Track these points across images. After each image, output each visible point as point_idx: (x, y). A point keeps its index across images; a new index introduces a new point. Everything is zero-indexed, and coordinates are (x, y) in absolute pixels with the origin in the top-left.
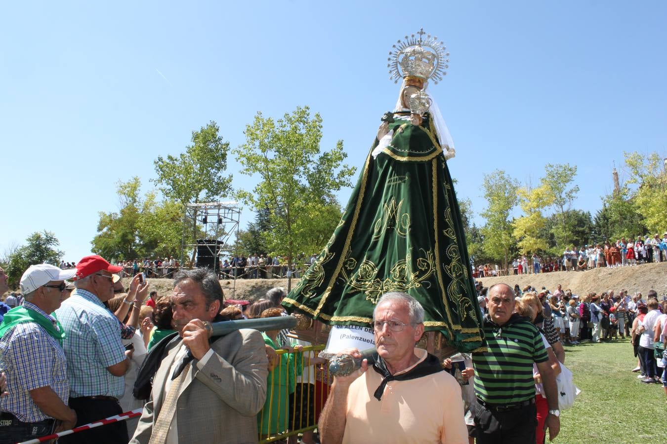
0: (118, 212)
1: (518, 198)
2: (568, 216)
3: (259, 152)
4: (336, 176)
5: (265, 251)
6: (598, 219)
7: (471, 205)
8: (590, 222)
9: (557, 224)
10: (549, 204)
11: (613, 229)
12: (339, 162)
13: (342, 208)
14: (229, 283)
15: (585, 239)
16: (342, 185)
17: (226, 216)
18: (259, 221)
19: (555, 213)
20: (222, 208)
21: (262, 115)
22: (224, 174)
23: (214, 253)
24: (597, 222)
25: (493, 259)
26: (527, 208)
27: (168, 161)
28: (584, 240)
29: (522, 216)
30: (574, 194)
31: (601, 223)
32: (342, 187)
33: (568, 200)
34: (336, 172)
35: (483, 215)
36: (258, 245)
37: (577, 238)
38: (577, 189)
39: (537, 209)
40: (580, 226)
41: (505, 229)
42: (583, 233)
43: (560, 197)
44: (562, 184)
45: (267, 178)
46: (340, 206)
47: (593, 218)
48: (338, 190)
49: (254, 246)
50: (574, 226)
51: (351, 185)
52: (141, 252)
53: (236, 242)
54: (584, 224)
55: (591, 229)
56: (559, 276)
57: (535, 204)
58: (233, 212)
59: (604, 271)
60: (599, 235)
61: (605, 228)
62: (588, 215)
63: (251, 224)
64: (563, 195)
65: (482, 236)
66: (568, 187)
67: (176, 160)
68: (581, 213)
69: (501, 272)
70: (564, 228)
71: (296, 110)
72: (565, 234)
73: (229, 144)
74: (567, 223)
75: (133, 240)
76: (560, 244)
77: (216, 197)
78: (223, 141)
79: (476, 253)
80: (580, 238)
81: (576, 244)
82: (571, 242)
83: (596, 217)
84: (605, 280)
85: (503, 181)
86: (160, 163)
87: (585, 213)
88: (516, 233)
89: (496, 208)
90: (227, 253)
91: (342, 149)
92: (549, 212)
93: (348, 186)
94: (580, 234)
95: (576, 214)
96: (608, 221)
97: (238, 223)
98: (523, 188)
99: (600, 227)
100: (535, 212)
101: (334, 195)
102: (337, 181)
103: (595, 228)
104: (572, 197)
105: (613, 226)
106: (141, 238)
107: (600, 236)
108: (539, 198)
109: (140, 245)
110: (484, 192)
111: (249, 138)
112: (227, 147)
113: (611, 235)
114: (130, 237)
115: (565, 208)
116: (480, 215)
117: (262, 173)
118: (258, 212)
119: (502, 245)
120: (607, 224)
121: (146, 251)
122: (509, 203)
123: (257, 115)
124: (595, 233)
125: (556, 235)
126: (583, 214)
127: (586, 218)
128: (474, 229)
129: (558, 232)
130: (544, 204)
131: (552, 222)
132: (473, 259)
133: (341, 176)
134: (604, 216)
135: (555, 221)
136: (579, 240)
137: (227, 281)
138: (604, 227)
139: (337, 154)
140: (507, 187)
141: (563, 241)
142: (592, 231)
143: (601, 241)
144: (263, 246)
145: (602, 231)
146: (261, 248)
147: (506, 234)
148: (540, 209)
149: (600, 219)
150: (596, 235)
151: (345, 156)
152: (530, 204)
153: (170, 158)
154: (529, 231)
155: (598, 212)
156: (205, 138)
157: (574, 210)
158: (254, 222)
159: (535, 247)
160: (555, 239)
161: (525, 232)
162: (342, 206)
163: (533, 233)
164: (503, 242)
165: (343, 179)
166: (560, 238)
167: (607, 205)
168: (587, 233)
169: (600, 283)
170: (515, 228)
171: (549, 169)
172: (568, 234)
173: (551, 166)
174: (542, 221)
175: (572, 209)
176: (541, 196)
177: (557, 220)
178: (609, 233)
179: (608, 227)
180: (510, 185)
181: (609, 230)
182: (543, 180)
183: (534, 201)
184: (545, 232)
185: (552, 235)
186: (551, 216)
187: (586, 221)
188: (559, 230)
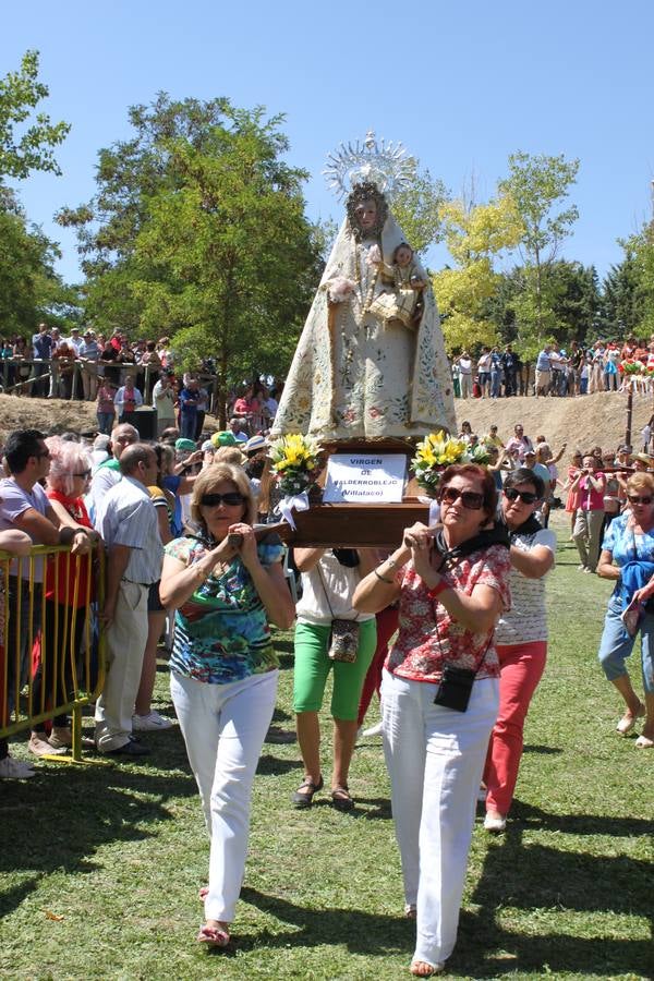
1: (444, 223)
2: (548, 272)
4: (17, 141)
6: (611, 285)
8: (595, 289)
9: (522, 290)
10: (510, 244)
11: (642, 308)
12: (26, 107)
13: (30, 224)
15: (580, 326)
16: (32, 165)
19: (520, 265)
24: (609, 291)
26: (461, 249)
28: (576, 330)
29: (448, 268)
30: (565, 226)
31: (617, 293)
32: (31, 171)
33: (553, 238)
34: (19, 131)
37: (563, 325)
38: (571, 216)
39: (483, 254)
40: (572, 298)
42: (577, 313)
43: (537, 228)
44: (541, 201)
46: (24, 217)
47: (601, 281)
48: (23, 176)
50: (560, 297)
51: (56, 167)
54: (581, 294)
55: (594, 305)
56: (520, 406)
57: (479, 240)
59: (617, 401)
60: (611, 320)
61: (625, 307)
62: (592, 273)
64: (543, 226)
66: (556, 209)
68: (576, 269)
70: (538, 299)
72: (538, 314)
74: (546, 290)
76: (526, 335)
80: (569, 326)
81: (561, 337)
82: (549, 332)
83: (607, 279)
84: (618, 420)
87: (585, 269)
91: (35, 74)
92: (507, 261)
93: (48, 169)
94: (571, 315)
95: (565, 269)
96: (631, 291)
98: (456, 203)
99: (614, 302)
100: (477, 259)
101: (11, 190)
102: (21, 154)
103: (603, 305)
104: (562, 232)
105: (643, 302)
107: (613, 323)
108: (489, 228)
113: (637, 321)
115: (545, 254)
120: (630, 298)
122: (421, 236)
124: (603, 315)
125: (519, 316)
126: (581, 272)
127: (585, 280)
129: (526, 308)
130: (500, 243)
131: (512, 286)
133: (31, 142)
134: (626, 280)
135: (520, 284)
136: (567, 328)
138: (623, 304)
139: (22, 88)
140: (421, 197)
141: (533, 328)
142: (598, 310)
143: (612, 334)
145: (617, 311)
148: (490, 254)
149: (615, 286)
150: (604, 320)
151: (43, 92)
152: (466, 240)
154: (461, 302)
155: (614, 268)
157: (563, 261)
159: (472, 340)
160: (517, 323)
161: (452, 304)
162: (28, 218)
163: (470, 306)
165: (35, 151)
167: (634, 255)
168: (586, 315)
169: (606, 426)
171: (517, 163)
172: (545, 314)
173: (523, 158)
174: (491, 281)
175: (558, 258)
176: (493, 224)
177: (524, 282)
178: (632, 317)
179: (631, 304)
180: (427, 195)
181: (634, 310)
182: (504, 186)
183: (478, 234)
184: (496, 306)
185: (511, 315)
186: (511, 272)
187: (587, 287)
188: (526, 304)
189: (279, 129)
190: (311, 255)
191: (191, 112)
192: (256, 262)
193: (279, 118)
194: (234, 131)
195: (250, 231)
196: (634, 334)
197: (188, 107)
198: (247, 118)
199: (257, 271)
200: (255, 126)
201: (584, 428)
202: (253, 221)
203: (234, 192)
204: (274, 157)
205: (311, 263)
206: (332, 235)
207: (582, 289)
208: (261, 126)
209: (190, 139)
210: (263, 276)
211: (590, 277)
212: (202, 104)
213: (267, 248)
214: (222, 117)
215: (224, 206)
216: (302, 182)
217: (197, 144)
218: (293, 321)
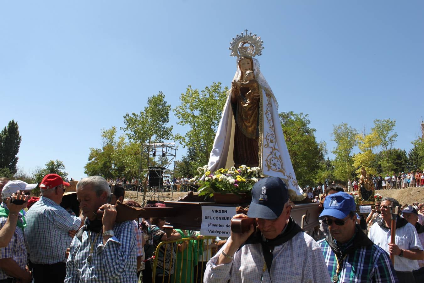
0: (102, 149)
1: (357, 141)
2: (390, 153)
3: (189, 111)
5: (193, 174)
7: (326, 146)
8: (406, 157)
9: (383, 158)
10: (377, 145)
11: (421, 162)
14: (169, 194)
15: (402, 168)
17: (167, 152)
18: (190, 155)
19: (381, 151)
20: (165, 147)
21: (191, 88)
22: (167, 125)
23: (159, 175)
24: (410, 157)
25: (341, 181)
26: (363, 147)
27: (132, 116)
29: (360, 153)
30: (394, 139)
31: (413, 157)
33: (390, 142)
35: (334, 152)
36: (189, 171)
37: (396, 167)
38: (396, 135)
39: (369, 148)
40: (399, 160)
41: (348, 161)
42: (401, 164)
43: (385, 140)
44: (386, 132)
45: (194, 127)
47: (407, 154)
49: (186, 171)
50: (395, 160)
52: (115, 174)
53: (175, 168)
55: (406, 161)
56: (384, 192)
57: (368, 145)
58: (172, 149)
59: (415, 190)
60: (412, 165)
62: (404, 152)
63: (184, 157)
64: (387, 139)
65: (333, 166)
66: (390, 134)
67: (137, 116)
68: (399, 151)
69: (346, 189)
70: (388, 160)
71: (213, 84)
72: (388, 165)
73: (170, 106)
74: (390, 158)
75: (111, 166)
76: (385, 171)
77: (162, 140)
78: (167, 105)
79: (329, 177)
80: (398, 168)
81: (396, 171)
82: (392, 170)
83: (409, 153)
84: (415, 196)
85: (347, 130)
86: (127, 117)
87: (402, 151)
88: (355, 164)
89: (342, 147)
90: (169, 175)
92: (377, 150)
94: (399, 165)
95: (396, 151)
96: (417, 155)
97: (175, 156)
98: (360, 135)
99: (412, 160)
100: (368, 150)
103: (409, 161)
104: (393, 141)
105: (421, 159)
106: (116, 165)
107: (413, 167)
108: (370, 141)
109: (115, 169)
110: (334, 137)
111: (183, 102)
112: (169, 108)
113: (420, 165)
114: (108, 164)
115: (388, 147)
116: (332, 152)
117: (191, 125)
118: (189, 149)
119: (346, 172)
120: (417, 159)
121: (118, 173)
122: (351, 144)
123: (188, 87)
124: (409, 164)
125: (382, 165)
126: (401, 152)
127: (402, 154)
128: (328, 161)
129: (384, 163)
130: (374, 145)
131: (380, 157)
132: (328, 181)
134: (415, 153)
136: (398, 169)
137: (168, 193)
138: (415, 160)
140: (350, 134)
141: (387, 169)
142: (407, 163)
143: (413, 170)
144: (191, 171)
145: (413, 163)
146: (190, 172)
147: (349, 164)
148: (372, 148)
149: (412, 155)
150: (410, 166)
152: (364, 145)
153: (134, 114)
154: (364, 162)
155: (411, 150)
156: (155, 102)
157: (395, 149)
158: (186, 156)
160: (382, 168)
161: (361, 163)
163: (367, 164)
164: (348, 170)
166: (385, 167)
167: (417, 146)
168: (404, 164)
170: (355, 161)
171: (377, 122)
172: (390, 165)
173: (378, 121)
174: (373, 156)
175: (393, 148)
176: (371, 140)
177: (383, 156)
178: (419, 164)
179: (418, 160)
180: (351, 133)
181: (419, 162)
182: (373, 130)
183: (367, 143)
184: (375, 163)
185: (380, 166)
186: (379, 153)
187: (402, 156)
188: (384, 162)
189: (307, 118)
190: (318, 152)
191: (283, 116)
192: (302, 155)
193: (307, 116)
194: (295, 120)
195: (300, 146)
196: (420, 169)
197: (283, 114)
198: (298, 116)
199: (303, 157)
200: (300, 118)
201: (405, 198)
202: (301, 144)
203: (295, 136)
204: (306, 126)
205: (318, 154)
206: (325, 145)
207: (402, 157)
208: (302, 118)
209: (283, 123)
210: (304, 158)
211: (404, 153)
212: (286, 113)
213: (306, 150)
214: (291, 116)
215: (293, 140)
216: (314, 132)
217: (285, 124)
218: (314, 170)
